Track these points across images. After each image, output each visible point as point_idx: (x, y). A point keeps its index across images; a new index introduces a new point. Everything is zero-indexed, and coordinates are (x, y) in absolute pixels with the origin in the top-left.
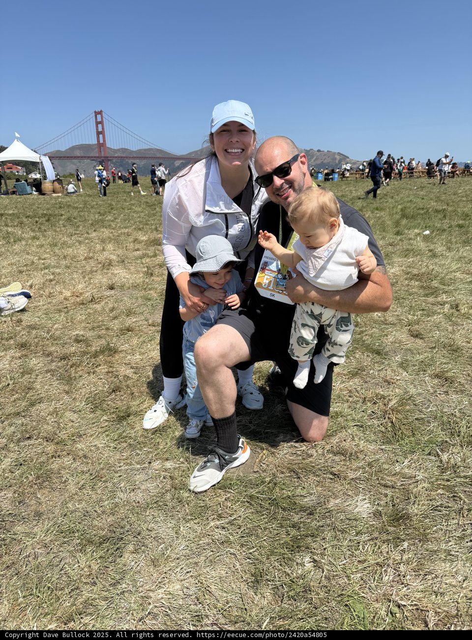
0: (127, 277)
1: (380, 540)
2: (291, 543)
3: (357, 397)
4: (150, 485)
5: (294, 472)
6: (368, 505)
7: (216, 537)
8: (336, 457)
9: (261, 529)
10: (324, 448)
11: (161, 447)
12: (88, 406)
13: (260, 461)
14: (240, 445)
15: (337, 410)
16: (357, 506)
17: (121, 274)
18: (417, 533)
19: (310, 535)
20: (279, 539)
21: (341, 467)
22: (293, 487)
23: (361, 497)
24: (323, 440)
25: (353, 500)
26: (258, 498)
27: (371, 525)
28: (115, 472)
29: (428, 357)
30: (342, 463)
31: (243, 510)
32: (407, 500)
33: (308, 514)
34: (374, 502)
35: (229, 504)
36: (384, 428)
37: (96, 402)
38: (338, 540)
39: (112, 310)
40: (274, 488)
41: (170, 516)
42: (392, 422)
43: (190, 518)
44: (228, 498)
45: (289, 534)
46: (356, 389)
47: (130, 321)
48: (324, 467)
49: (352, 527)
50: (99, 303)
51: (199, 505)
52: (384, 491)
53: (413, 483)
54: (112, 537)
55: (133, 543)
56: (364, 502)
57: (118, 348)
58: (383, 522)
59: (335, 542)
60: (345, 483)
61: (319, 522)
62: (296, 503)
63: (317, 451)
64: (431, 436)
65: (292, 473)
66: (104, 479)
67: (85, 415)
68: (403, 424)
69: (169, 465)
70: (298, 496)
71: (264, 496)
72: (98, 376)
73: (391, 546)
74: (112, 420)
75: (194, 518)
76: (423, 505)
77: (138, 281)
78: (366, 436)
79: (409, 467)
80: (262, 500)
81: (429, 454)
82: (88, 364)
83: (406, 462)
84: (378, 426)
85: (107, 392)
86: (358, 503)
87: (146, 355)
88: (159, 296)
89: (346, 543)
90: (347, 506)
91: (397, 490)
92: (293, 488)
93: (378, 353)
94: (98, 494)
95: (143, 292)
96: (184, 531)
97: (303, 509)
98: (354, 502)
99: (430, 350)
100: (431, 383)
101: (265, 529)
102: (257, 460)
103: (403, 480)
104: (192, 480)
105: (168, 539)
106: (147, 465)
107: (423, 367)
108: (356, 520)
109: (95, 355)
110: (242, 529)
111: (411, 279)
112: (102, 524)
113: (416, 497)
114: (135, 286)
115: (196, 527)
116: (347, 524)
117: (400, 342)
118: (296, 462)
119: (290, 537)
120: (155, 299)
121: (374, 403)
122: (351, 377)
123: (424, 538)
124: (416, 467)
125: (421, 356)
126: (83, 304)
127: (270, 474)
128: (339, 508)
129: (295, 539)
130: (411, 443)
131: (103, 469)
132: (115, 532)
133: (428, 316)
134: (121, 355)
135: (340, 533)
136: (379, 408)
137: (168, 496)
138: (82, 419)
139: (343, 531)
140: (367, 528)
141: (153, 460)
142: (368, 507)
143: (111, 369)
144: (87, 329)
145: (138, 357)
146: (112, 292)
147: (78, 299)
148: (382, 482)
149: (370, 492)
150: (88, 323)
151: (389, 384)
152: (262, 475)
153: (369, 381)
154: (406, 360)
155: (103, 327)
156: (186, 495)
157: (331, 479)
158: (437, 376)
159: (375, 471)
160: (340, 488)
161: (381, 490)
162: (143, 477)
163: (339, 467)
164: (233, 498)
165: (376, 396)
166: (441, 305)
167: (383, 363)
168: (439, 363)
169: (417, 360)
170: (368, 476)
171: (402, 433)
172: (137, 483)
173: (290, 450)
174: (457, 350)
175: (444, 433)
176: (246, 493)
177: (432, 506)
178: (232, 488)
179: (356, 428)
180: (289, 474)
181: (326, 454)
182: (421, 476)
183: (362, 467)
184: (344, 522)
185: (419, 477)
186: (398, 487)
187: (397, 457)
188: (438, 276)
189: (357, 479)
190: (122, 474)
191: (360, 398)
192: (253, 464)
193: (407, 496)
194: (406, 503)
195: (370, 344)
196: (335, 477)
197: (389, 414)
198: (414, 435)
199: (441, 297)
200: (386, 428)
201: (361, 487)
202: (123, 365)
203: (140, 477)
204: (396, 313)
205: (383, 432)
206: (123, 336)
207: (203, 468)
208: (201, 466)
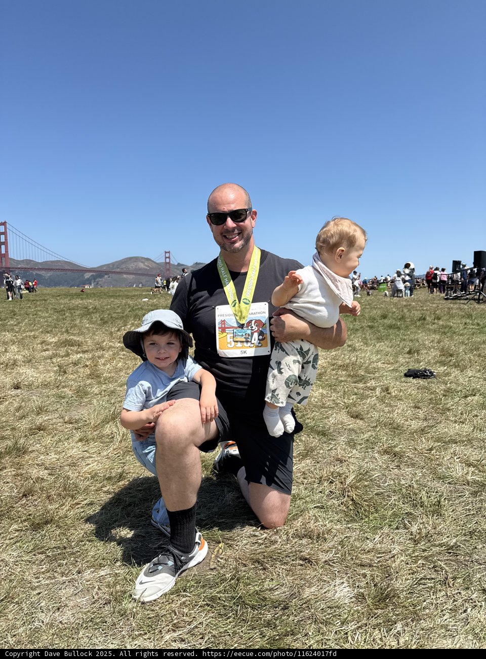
0: (36, 376)
1: (369, 627)
3: (311, 478)
4: (83, 600)
5: (259, 562)
6: (347, 589)
8: (304, 541)
9: (229, 635)
10: (287, 532)
11: (92, 553)
13: (217, 556)
14: (197, 540)
16: (336, 592)
17: (28, 373)
19: (289, 634)
20: (253, 645)
21: (311, 550)
22: (259, 580)
23: (338, 581)
24: (285, 525)
25: (330, 585)
26: (220, 598)
27: (355, 611)
28: (32, 589)
29: (372, 435)
30: (310, 546)
31: (204, 615)
32: (387, 577)
33: (282, 609)
34: (354, 584)
35: (186, 610)
36: (344, 507)
37: (2, 509)
38: (323, 633)
39: (18, 410)
40: (237, 584)
41: (112, 635)
42: (353, 500)
43: (137, 633)
44: (184, 603)
45: (264, 636)
46: (309, 470)
47: (40, 420)
48: (292, 552)
49: (334, 616)
51: (148, 616)
52: (361, 571)
53: (390, 558)
56: (343, 586)
57: (28, 448)
58: (368, 606)
59: (320, 637)
60: (319, 567)
61: (296, 616)
62: (265, 599)
63: (280, 537)
64: (394, 510)
65: (257, 565)
66: (17, 600)
68: (364, 501)
69: (104, 572)
71: (226, 596)
73: (383, 631)
74: (24, 529)
75: (143, 633)
76: (407, 579)
77: (48, 380)
78: (329, 516)
79: (381, 542)
80: (225, 601)
81: (397, 528)
83: (377, 538)
84: (339, 506)
85: (16, 497)
86: (337, 588)
87: (64, 453)
88: (74, 394)
89: (332, 636)
91: (375, 568)
93: (323, 434)
95: (55, 390)
97: (275, 604)
98: (332, 587)
99: (372, 429)
100: (382, 460)
101: (234, 634)
102: (213, 556)
103: (378, 556)
104: (138, 586)
106: (75, 576)
107: (370, 444)
108: (339, 608)
110: (206, 638)
111: (338, 369)
113: (397, 573)
114: (45, 385)
115: (147, 643)
116: (329, 614)
117: (342, 423)
118: (260, 550)
119: (265, 639)
120: (70, 396)
121: (331, 482)
122: (302, 458)
123: (416, 617)
124: (388, 542)
125: (366, 435)
127: (230, 569)
128: (316, 597)
129: (272, 641)
130: (376, 519)
131: (16, 587)
133: (362, 399)
134: (33, 455)
135: (323, 625)
136: (336, 487)
139: (326, 623)
140: (353, 615)
141: (83, 570)
142: (348, 591)
143: (19, 472)
146: (18, 391)
148: (357, 561)
149: (346, 574)
151: (341, 462)
152: (221, 572)
153: (321, 461)
154: (352, 440)
155: (8, 428)
156: (130, 606)
157: (302, 565)
158: (386, 452)
159: (348, 551)
160: (314, 574)
161: (358, 570)
162: (71, 590)
163: (309, 550)
164: (189, 603)
165: (332, 474)
166: (371, 390)
167: (331, 443)
168: (385, 439)
169: (362, 439)
170: (342, 556)
171: (365, 510)
172: (63, 600)
173: (250, 540)
174: (398, 427)
175: (406, 505)
176: (205, 595)
177: (416, 580)
178: (188, 590)
179: (317, 510)
180: (253, 566)
181: (292, 539)
182: (397, 549)
183: (334, 547)
184: (325, 612)
185: (395, 550)
186: (375, 565)
187: (366, 534)
188: (362, 366)
189: (330, 560)
190: (41, 591)
191: (315, 479)
192: (208, 561)
193: (387, 573)
194: (388, 580)
195: (314, 426)
196: (306, 563)
197: (348, 491)
198: (377, 511)
199: (370, 383)
200: (348, 507)
201: (336, 570)
202: (36, 466)
203: (66, 592)
204: (331, 398)
205: (345, 511)
206: (33, 436)
207: (152, 572)
208: (149, 570)
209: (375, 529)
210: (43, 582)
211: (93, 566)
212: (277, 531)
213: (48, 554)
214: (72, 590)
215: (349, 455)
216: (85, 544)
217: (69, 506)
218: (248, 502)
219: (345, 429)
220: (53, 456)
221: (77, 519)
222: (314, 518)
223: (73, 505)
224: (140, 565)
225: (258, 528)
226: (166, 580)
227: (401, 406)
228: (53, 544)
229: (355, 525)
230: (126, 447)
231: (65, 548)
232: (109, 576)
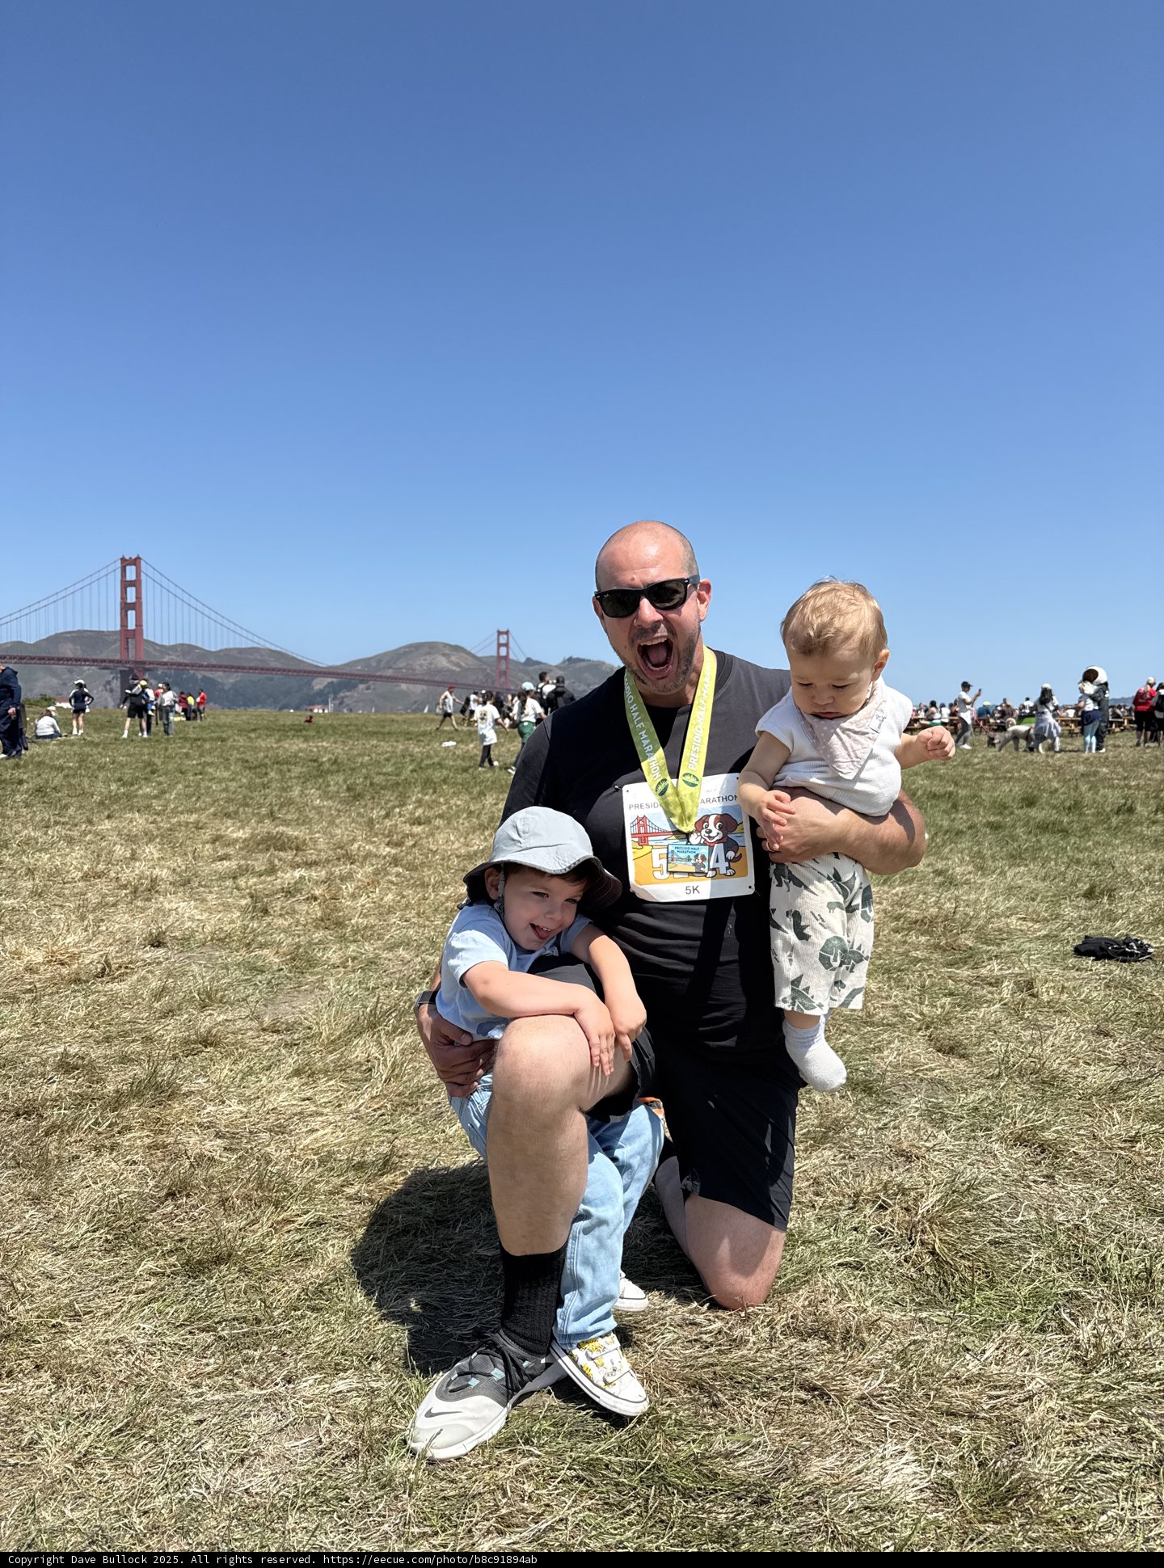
0: (199, 917)
3: (834, 1193)
4: (297, 1445)
5: (702, 1388)
6: (913, 1467)
8: (810, 1345)
10: (772, 1320)
12: (97, 1234)
16: (886, 1473)
17: (182, 911)
21: (827, 1368)
22: (701, 1429)
23: (891, 1447)
24: (766, 1302)
25: (872, 1455)
26: (607, 1467)
27: (931, 1523)
28: (185, 1410)
29: (988, 1098)
30: (827, 1358)
31: (570, 1502)
32: (1011, 1447)
33: (754, 1503)
34: (929, 1458)
35: (529, 1487)
36: (913, 1270)
37: (121, 1223)
39: (158, 995)
40: (649, 1436)
41: (359, 1530)
42: (933, 1253)
43: (417, 1531)
44: (525, 1469)
46: (829, 1174)
47: (207, 1021)
48: (780, 1370)
49: (879, 1532)
50: (121, 978)
51: (442, 1494)
52: (949, 1427)
53: (1021, 1400)
56: (903, 1460)
57: (178, 1086)
58: (963, 1512)
60: (844, 1410)
61: (787, 1523)
62: (715, 1475)
63: (754, 1331)
64: (1037, 1283)
65: (696, 1393)
66: (151, 1432)
67: (89, 1260)
68: (962, 1257)
71: (623, 1461)
72: (124, 1157)
74: (169, 1271)
75: (429, 1531)
76: (1060, 1456)
77: (227, 928)
78: (873, 1289)
79: (1000, 1361)
80: (619, 1472)
81: (1042, 1329)
82: (95, 1124)
83: (991, 1350)
84: (899, 1264)
85: (153, 1197)
86: (887, 1464)
87: (259, 1103)
88: (285, 962)
90: (858, 1473)
91: (982, 1423)
92: (703, 1433)
93: (867, 1088)
94: (133, 1476)
95: (243, 952)
97: (739, 1490)
98: (875, 1460)
99: (989, 1082)
100: (1008, 1159)
103: (992, 1393)
104: (421, 1421)
106: (279, 1387)
107: (982, 1119)
108: (889, 1510)
109: (117, 1102)
111: (910, 929)
113: (1038, 1438)
114: (219, 940)
116: (866, 1524)
117: (915, 1064)
118: (705, 1360)
120: (275, 967)
121: (881, 1207)
122: (811, 1146)
124: (1018, 1361)
125: (972, 1097)
126: (78, 981)
128: (837, 1480)
130: (989, 1304)
133: (966, 1008)
134: (190, 1102)
136: (894, 1218)
137: (348, 1473)
138: (79, 1270)
140: (923, 1531)
141: (297, 1375)
142: (915, 1473)
143: (160, 1139)
144: (91, 1040)
145: (235, 1107)
146: (160, 952)
147: (65, 971)
148: (940, 1403)
149: (912, 1431)
150: (92, 1027)
153: (860, 1155)
154: (938, 1106)
155: (136, 1036)
156: (402, 1466)
157: (804, 1402)
158: (1020, 1140)
159: (918, 1376)
160: (832, 1425)
161: (939, 1424)
162: (268, 1421)
163: (822, 1368)
164: (536, 1470)
165: (885, 1187)
166: (991, 984)
167: (884, 1113)
168: (1019, 1108)
169: (962, 1106)
170: (902, 1387)
171: (963, 1280)
172: (251, 1440)
173: (681, 1333)
174: (1052, 1081)
175: (1066, 1275)
176: (574, 1454)
177: (1083, 1460)
178: (535, 1441)
179: (844, 1271)
181: (782, 1337)
182: (1038, 1380)
183: (882, 1364)
184: (857, 1518)
185: (1034, 1383)
186: (982, 1414)
187: (963, 1340)
188: (969, 924)
189: (873, 1396)
190: (205, 1416)
191: (844, 1196)
193: (1012, 1437)
194: (1014, 1453)
196: (814, 1397)
197: (923, 1232)
198: (992, 1283)
199: (988, 967)
200: (921, 1270)
201: (887, 1421)
202: (196, 1128)
203: (260, 1423)
204: (889, 1002)
205: (913, 1280)
206: (190, 1057)
207: (455, 1391)
208: (448, 1385)
209: (986, 1328)
210: (209, 1397)
211: (320, 1368)
212: (748, 1316)
213: (222, 1333)
214: (273, 1420)
215: (927, 1144)
216: (303, 1317)
217: (270, 1223)
218: (681, 1241)
219: (922, 1080)
220: (234, 1107)
221: (287, 1256)
222: (837, 1291)
223: (278, 1223)
224: (425, 1373)
225: (702, 1305)
226: (486, 1412)
227: (1064, 1029)
228: (232, 1309)
229: (937, 1315)
230: (399, 1095)
231: (258, 1322)
232: (355, 1394)
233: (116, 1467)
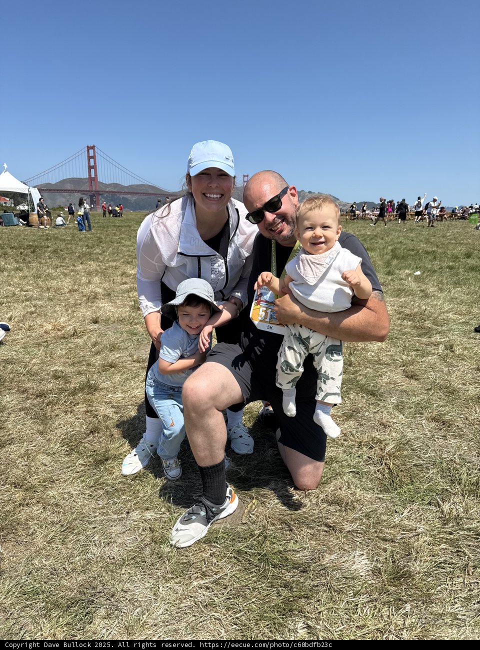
0: (113, 310)
1: (380, 602)
2: (283, 606)
3: (352, 441)
4: (127, 538)
5: (286, 524)
6: (366, 561)
7: (199, 598)
8: (332, 508)
9: (250, 589)
10: (318, 497)
11: (141, 495)
12: (63, 448)
13: (249, 512)
14: (228, 494)
15: (332, 455)
16: (354, 563)
17: (106, 308)
18: (420, 593)
19: (304, 597)
20: (269, 601)
21: (337, 519)
22: (285, 540)
23: (358, 553)
24: (317, 488)
25: (350, 555)
26: (246, 553)
27: (369, 585)
28: (89, 523)
29: (424, 399)
30: (338, 514)
31: (230, 567)
32: (408, 555)
33: (301, 572)
34: (373, 557)
35: (215, 560)
36: (380, 475)
37: (72, 444)
38: (334, 602)
39: (95, 344)
40: (264, 541)
41: (149, 574)
42: (389, 468)
43: (170, 576)
44: (214, 553)
45: (281, 596)
46: (350, 432)
47: (113, 357)
48: (317, 518)
49: (348, 587)
50: (81, 337)
51: (181, 562)
52: (383, 545)
53: (414, 536)
54: (82, 600)
55: (105, 606)
56: (362, 558)
57: (99, 385)
58: (383, 581)
59: (331, 605)
60: (341, 536)
61: (313, 581)
62: (287, 559)
63: (310, 501)
64: (431, 483)
65: (284, 525)
66: (76, 531)
67: (60, 458)
68: (401, 471)
69: (149, 515)
70: (290, 551)
71: (252, 551)
72: (75, 416)
73: (392, 609)
74: (88, 464)
75: (174, 576)
76: (426, 561)
77: (124, 315)
78: (362, 483)
79: (409, 518)
80: (250, 556)
81: (430, 504)
82: (65, 402)
83: (406, 513)
84: (375, 472)
85: (85, 433)
86: (355, 560)
87: (129, 392)
89: (342, 605)
90: (343, 562)
91: (397, 544)
92: (284, 542)
93: (373, 394)
94: (68, 548)
95: (129, 326)
96: (163, 592)
97: (296, 566)
98: (351, 557)
99: (426, 392)
100: (428, 427)
101: (254, 589)
102: (246, 511)
103: (403, 532)
105: (145, 602)
106: (124, 515)
107: (420, 409)
108: (353, 578)
109: (74, 393)
110: (229, 589)
111: (404, 319)
112: (71, 583)
113: (418, 553)
114: (120, 320)
115: (177, 587)
116: (343, 584)
117: (395, 383)
118: (289, 512)
119: (281, 598)
120: (141, 334)
121: (370, 447)
122: (345, 419)
123: (428, 600)
124: (416, 518)
125: (417, 398)
126: (64, 338)
127: (260, 526)
128: (335, 565)
129: (287, 601)
130: (410, 492)
131: (75, 520)
132: (85, 594)
133: (423, 356)
134: (102, 393)
135: (336, 593)
136: (375, 453)
137: (147, 551)
138: (56, 462)
139: (340, 592)
140: (366, 588)
141: (132, 510)
142: (366, 564)
143: (90, 408)
144: (67, 364)
145: (120, 395)
146: (96, 326)
147: (59, 333)
148: (380, 535)
149: (368, 546)
150: (68, 358)
152: (251, 527)
153: (365, 424)
154: (402, 402)
155: (84, 363)
156: (167, 550)
157: (326, 532)
158: (434, 419)
159: (373, 523)
160: (336, 542)
161: (379, 544)
163: (335, 518)
164: (218, 554)
165: (373, 440)
166: (435, 345)
167: (378, 405)
168: (436, 405)
169: (413, 402)
170: (366, 527)
171: (400, 481)
172: (113, 536)
173: (281, 499)
174: (454, 392)
175: (444, 481)
176: (233, 548)
177: (435, 563)
178: (219, 541)
179: (351, 475)
180: (281, 526)
181: (320, 504)
182: (422, 529)
183: (359, 518)
184: (340, 581)
185: (420, 529)
186: (398, 541)
187: (396, 507)
188: (430, 317)
189: (354, 531)
190: (97, 525)
191: (355, 442)
192: (241, 515)
193: (408, 552)
194: (407, 559)
195: (365, 385)
196: (330, 530)
197: (386, 459)
198: (412, 483)
199: (435, 338)
200: (384, 475)
201: (358, 541)
202: (104, 404)
203: (117, 529)
204: (389, 353)
205: (380, 479)
206: (105, 372)
207: (187, 521)
208: (184, 518)
209: (406, 503)
210: (98, 518)
211: (141, 507)
212: (309, 494)
214: (121, 528)
222: (347, 484)
226: (199, 529)
229: (386, 496)
233: (63, 544)
